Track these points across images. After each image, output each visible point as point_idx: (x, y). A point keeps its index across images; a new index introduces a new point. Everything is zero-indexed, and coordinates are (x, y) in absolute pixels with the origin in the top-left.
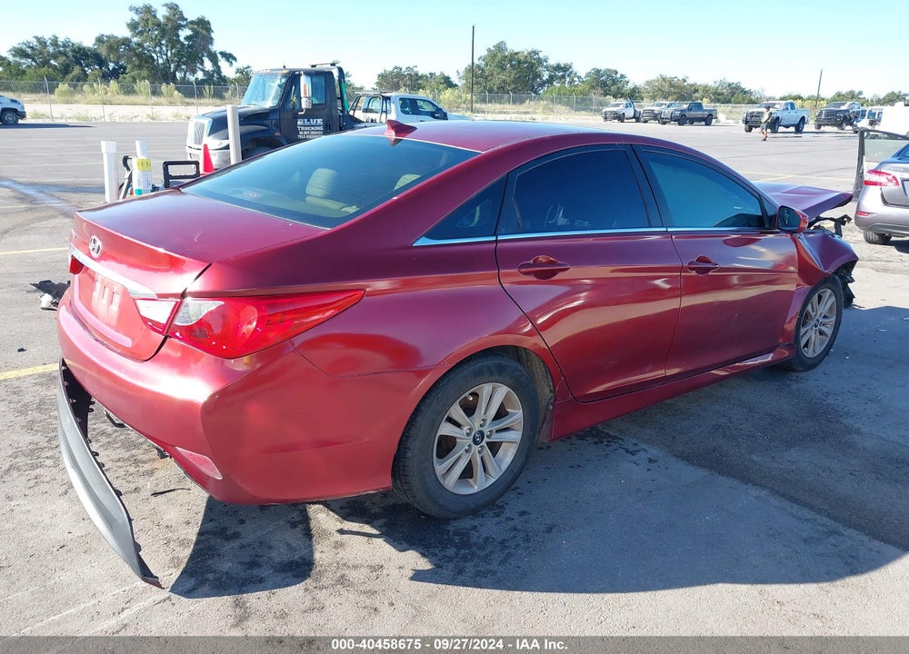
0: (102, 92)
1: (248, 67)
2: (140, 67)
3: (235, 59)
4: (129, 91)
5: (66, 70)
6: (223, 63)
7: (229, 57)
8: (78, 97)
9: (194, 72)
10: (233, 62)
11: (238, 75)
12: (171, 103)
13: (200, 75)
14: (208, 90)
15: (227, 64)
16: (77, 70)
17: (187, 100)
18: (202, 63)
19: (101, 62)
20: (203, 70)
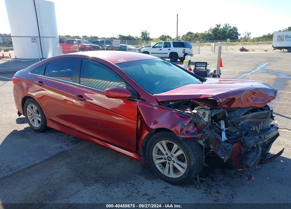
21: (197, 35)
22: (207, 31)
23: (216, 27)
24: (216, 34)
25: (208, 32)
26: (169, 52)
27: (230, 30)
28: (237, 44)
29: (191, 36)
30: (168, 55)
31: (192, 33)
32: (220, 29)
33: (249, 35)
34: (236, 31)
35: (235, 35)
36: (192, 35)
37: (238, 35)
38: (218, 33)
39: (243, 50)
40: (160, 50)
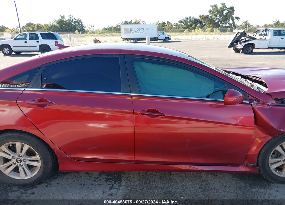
0: (196, 31)
1: (247, 21)
2: (210, 24)
3: (240, 19)
4: (205, 31)
5: (191, 26)
6: (236, 20)
7: (238, 18)
8: (190, 33)
9: (226, 24)
10: (239, 20)
11: (243, 24)
12: (216, 34)
13: (228, 25)
14: (228, 30)
15: (237, 20)
16: (194, 25)
17: (221, 33)
18: (229, 21)
19: (201, 23)
20: (229, 23)
21: (39, 26)
22: (52, 22)
23: (61, 18)
24: (62, 25)
25: (53, 24)
26: (38, 45)
27: (75, 22)
28: (86, 36)
29: (33, 28)
30: (37, 49)
31: (33, 24)
32: (65, 21)
33: (93, 28)
34: (81, 24)
35: (81, 27)
36: (33, 26)
37: (84, 27)
38: (64, 24)
39: (96, 41)
40: (26, 42)
